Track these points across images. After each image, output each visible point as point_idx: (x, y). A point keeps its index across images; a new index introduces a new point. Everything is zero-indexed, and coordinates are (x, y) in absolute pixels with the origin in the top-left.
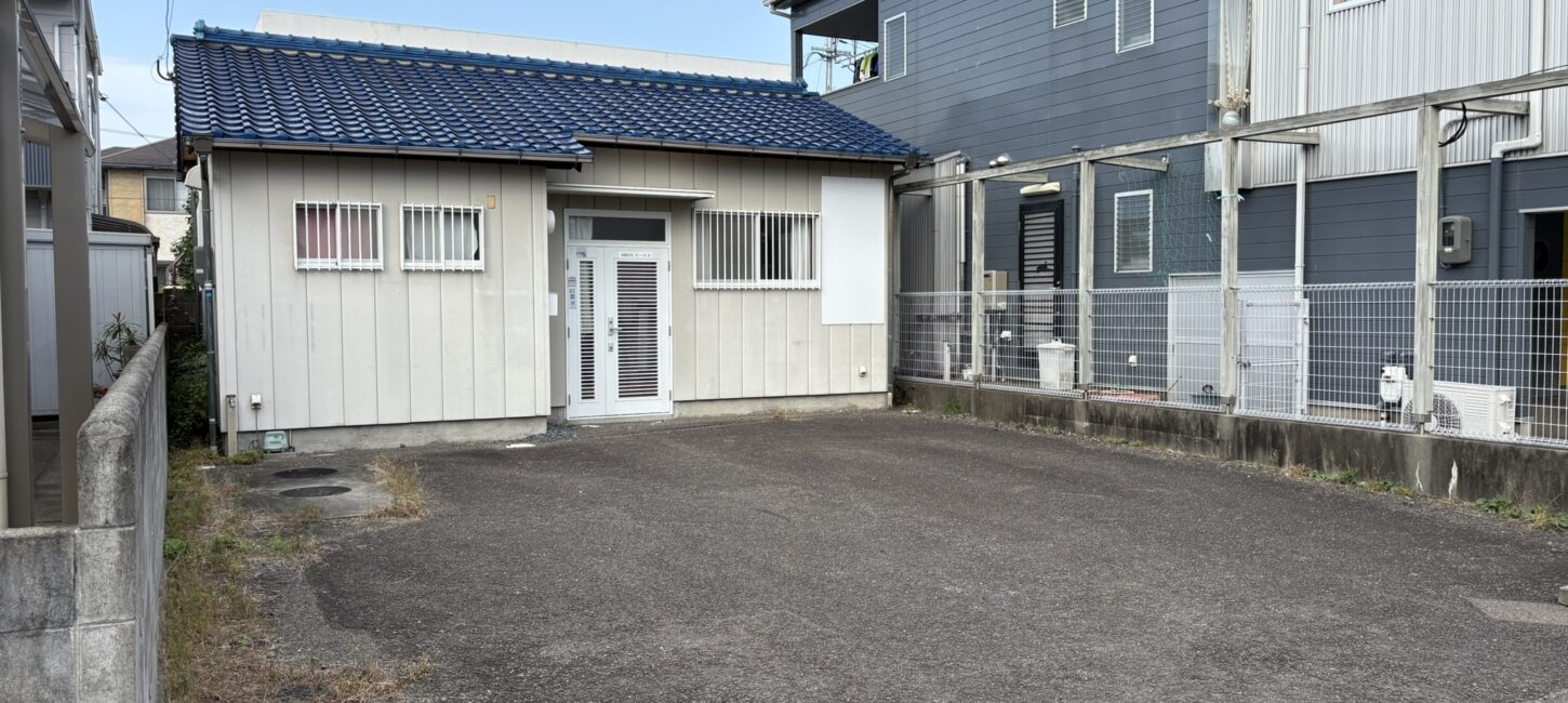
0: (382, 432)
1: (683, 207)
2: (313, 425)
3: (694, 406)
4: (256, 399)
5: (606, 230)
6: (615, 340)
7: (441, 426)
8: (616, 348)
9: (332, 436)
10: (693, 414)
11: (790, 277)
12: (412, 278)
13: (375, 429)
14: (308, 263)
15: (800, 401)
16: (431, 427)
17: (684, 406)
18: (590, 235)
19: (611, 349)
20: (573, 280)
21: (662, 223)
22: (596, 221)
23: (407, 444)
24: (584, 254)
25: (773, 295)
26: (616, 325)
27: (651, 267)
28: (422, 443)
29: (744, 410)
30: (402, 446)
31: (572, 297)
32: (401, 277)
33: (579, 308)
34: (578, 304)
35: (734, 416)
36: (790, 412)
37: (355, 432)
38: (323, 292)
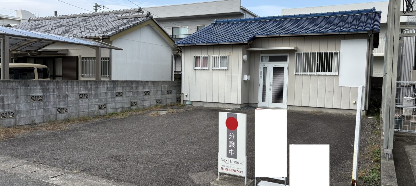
0: (208, 104)
1: (292, 52)
2: (196, 101)
3: (294, 107)
4: (186, 94)
5: (272, 59)
6: (271, 88)
7: (218, 104)
8: (272, 90)
9: (199, 103)
10: (293, 110)
11: (331, 71)
12: (214, 71)
13: (206, 103)
14: (197, 68)
15: (330, 110)
16: (217, 104)
17: (291, 107)
18: (268, 60)
19: (270, 90)
20: (261, 72)
21: (287, 56)
22: (270, 57)
23: (212, 107)
24: (265, 65)
25: (321, 77)
26: (272, 84)
27: (282, 69)
28: (215, 107)
29: (310, 110)
30: (211, 107)
31: (261, 76)
32: (211, 71)
33: (262, 79)
34: (262, 78)
35: (307, 112)
36: (326, 113)
37: (203, 103)
38: (198, 73)
